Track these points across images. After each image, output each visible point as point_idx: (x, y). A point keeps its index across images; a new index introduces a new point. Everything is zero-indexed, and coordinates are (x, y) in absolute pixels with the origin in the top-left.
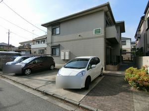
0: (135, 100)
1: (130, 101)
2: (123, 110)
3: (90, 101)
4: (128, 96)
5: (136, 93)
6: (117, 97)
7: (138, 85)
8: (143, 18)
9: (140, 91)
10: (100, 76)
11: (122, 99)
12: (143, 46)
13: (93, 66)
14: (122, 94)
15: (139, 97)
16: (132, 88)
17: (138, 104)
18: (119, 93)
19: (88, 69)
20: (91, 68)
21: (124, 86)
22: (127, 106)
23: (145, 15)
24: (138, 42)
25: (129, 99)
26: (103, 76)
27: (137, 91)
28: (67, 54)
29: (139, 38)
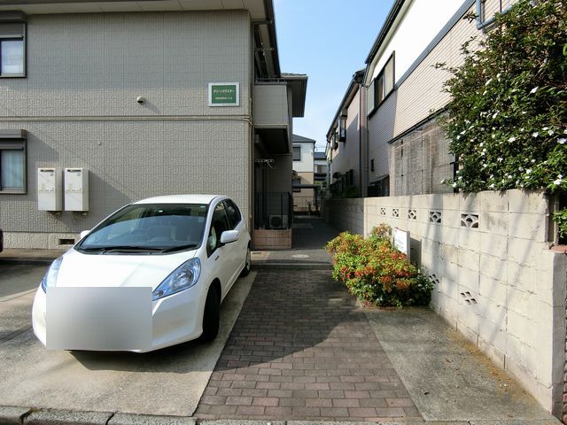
0: (386, 346)
1: (372, 351)
2: (369, 391)
3: (241, 391)
4: (359, 335)
5: (377, 317)
6: (332, 348)
7: (378, 292)
8: (360, 77)
9: (383, 311)
10: (244, 274)
11: (350, 351)
12: (355, 165)
13: (226, 235)
14: (340, 329)
15: (392, 331)
16: (360, 304)
17: (402, 358)
18: (329, 329)
19: (210, 251)
20: (219, 244)
21: (333, 301)
22: (373, 372)
23: (367, 68)
24: (336, 153)
25: (367, 345)
26: (253, 275)
27: (377, 310)
28: (75, 182)
29: (343, 140)
